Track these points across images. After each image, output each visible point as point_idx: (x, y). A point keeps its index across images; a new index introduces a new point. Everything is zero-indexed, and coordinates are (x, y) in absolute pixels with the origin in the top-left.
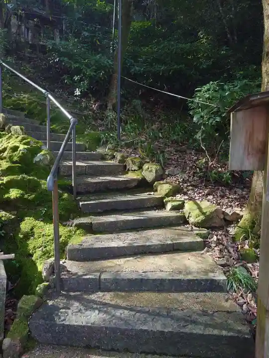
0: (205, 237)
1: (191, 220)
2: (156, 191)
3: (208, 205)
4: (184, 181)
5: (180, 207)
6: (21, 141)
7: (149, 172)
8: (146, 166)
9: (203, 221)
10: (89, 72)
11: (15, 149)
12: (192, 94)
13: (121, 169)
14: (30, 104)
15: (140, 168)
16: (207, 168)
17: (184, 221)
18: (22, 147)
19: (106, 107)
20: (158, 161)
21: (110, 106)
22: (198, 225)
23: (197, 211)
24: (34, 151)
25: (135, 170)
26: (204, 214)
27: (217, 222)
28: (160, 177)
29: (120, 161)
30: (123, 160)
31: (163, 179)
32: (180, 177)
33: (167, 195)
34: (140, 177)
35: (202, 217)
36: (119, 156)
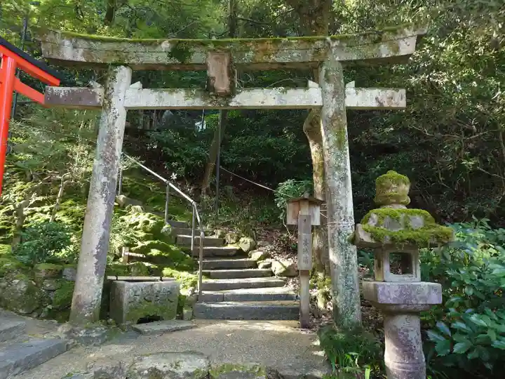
0: (286, 280)
1: (276, 273)
2: (250, 257)
3: (288, 263)
4: (272, 251)
5: (270, 266)
6: (149, 217)
7: (245, 243)
8: (242, 240)
9: (284, 272)
10: (188, 161)
11: (147, 223)
12: (276, 187)
13: (222, 242)
14: (132, 186)
15: (237, 241)
16: (288, 241)
17: (272, 274)
18: (152, 222)
19: (200, 190)
20: (252, 237)
21: (204, 190)
22: (281, 275)
23: (281, 266)
24: (161, 225)
25: (233, 243)
26: (284, 267)
27: (293, 273)
28: (254, 247)
29: (220, 237)
30: (222, 236)
31: (255, 249)
32: (268, 247)
33: (260, 259)
34: (238, 248)
35: (283, 269)
36: (219, 232)
